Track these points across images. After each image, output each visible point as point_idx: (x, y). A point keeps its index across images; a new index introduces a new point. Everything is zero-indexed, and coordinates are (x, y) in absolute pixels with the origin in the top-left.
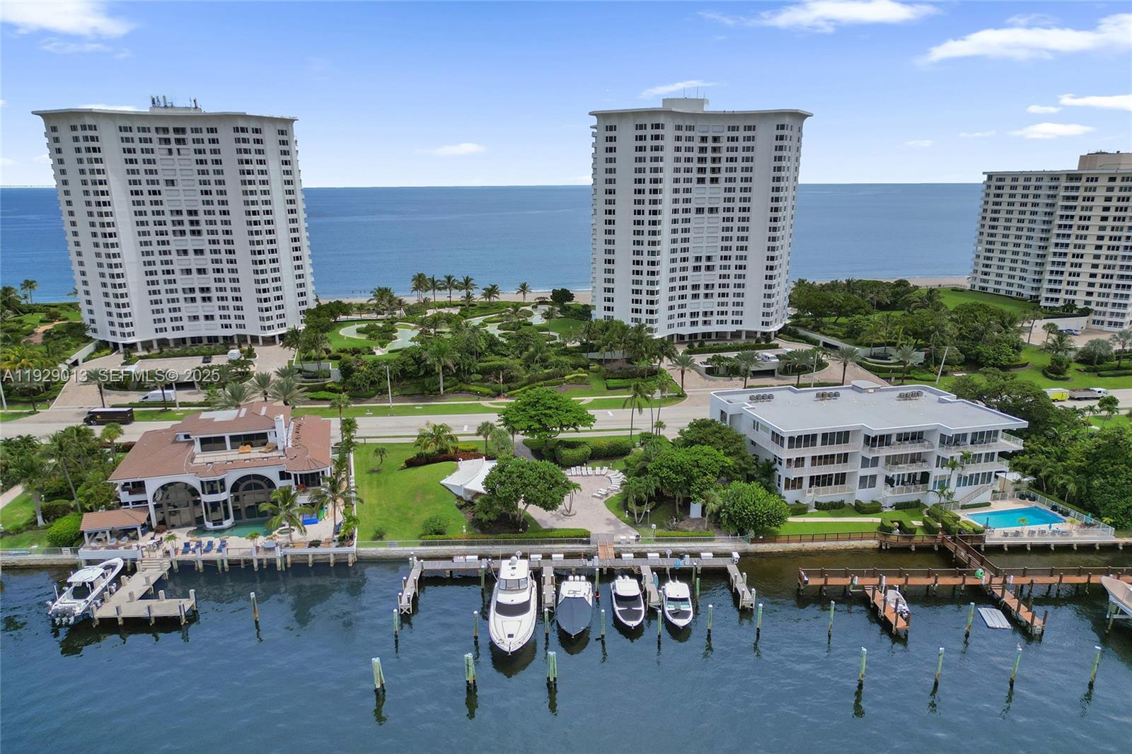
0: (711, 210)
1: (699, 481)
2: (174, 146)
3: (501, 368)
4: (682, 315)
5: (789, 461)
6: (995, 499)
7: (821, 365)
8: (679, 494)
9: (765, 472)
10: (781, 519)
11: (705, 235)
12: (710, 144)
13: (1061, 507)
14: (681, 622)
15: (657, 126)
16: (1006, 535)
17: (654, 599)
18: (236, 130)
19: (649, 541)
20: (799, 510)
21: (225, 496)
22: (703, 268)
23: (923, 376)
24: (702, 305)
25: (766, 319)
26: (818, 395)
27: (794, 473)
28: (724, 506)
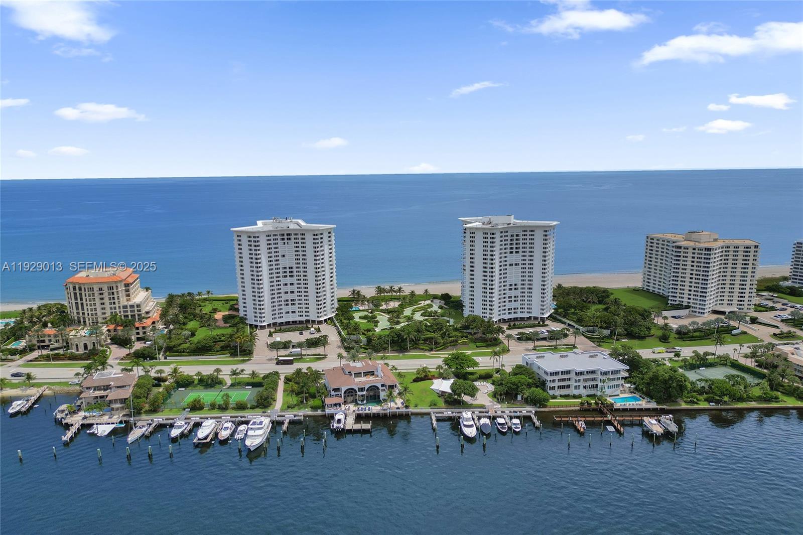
0: (516, 265)
1: (521, 388)
2: (286, 241)
3: (432, 338)
4: (504, 310)
5: (550, 381)
6: (622, 393)
7: (566, 336)
8: (514, 392)
9: (542, 384)
10: (548, 400)
11: (514, 275)
12: (515, 238)
13: (643, 396)
14: (517, 430)
15: (493, 234)
16: (621, 405)
17: (510, 424)
18: (314, 235)
19: (505, 408)
20: (554, 397)
21: (365, 393)
22: (513, 289)
23: (609, 341)
24: (513, 305)
25: (542, 311)
26: (560, 356)
27: (552, 385)
28: (529, 396)
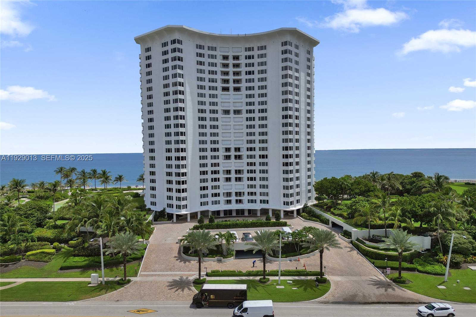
0: (236, 112)
4: (216, 195)
11: (232, 131)
12: (231, 61)
15: (176, 42)
22: (233, 157)
23: (429, 268)
24: (234, 187)
25: (286, 199)
